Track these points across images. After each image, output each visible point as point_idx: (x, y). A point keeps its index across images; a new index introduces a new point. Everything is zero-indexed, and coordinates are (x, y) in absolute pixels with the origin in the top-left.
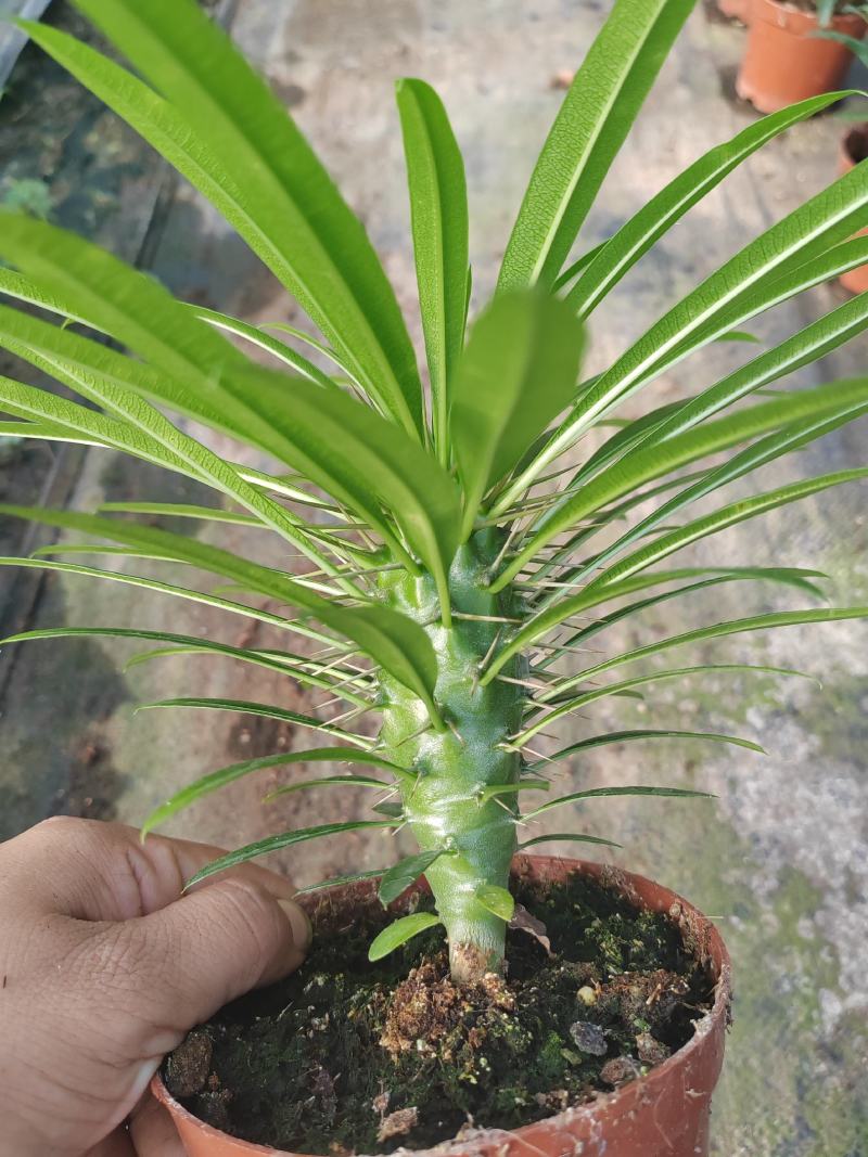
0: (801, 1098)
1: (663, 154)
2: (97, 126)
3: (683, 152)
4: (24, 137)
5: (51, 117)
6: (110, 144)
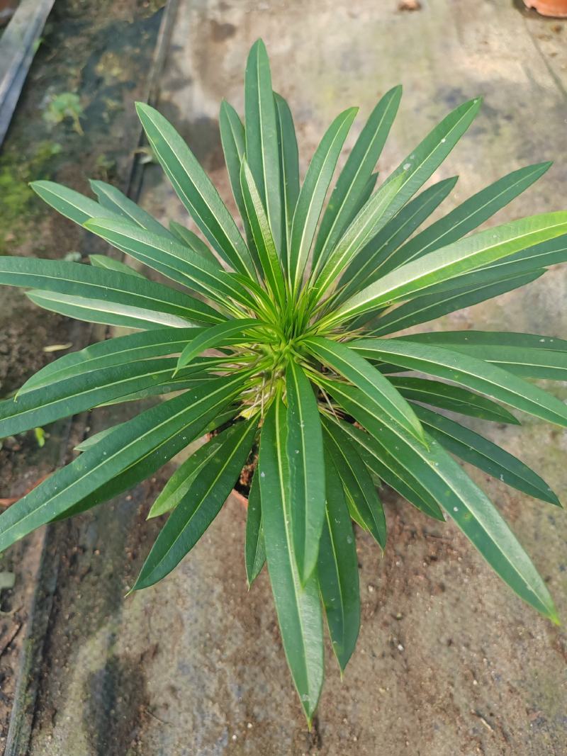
1: (482, 47)
2: (102, 60)
3: (495, 44)
4: (55, 70)
5: (71, 56)
6: (112, 70)
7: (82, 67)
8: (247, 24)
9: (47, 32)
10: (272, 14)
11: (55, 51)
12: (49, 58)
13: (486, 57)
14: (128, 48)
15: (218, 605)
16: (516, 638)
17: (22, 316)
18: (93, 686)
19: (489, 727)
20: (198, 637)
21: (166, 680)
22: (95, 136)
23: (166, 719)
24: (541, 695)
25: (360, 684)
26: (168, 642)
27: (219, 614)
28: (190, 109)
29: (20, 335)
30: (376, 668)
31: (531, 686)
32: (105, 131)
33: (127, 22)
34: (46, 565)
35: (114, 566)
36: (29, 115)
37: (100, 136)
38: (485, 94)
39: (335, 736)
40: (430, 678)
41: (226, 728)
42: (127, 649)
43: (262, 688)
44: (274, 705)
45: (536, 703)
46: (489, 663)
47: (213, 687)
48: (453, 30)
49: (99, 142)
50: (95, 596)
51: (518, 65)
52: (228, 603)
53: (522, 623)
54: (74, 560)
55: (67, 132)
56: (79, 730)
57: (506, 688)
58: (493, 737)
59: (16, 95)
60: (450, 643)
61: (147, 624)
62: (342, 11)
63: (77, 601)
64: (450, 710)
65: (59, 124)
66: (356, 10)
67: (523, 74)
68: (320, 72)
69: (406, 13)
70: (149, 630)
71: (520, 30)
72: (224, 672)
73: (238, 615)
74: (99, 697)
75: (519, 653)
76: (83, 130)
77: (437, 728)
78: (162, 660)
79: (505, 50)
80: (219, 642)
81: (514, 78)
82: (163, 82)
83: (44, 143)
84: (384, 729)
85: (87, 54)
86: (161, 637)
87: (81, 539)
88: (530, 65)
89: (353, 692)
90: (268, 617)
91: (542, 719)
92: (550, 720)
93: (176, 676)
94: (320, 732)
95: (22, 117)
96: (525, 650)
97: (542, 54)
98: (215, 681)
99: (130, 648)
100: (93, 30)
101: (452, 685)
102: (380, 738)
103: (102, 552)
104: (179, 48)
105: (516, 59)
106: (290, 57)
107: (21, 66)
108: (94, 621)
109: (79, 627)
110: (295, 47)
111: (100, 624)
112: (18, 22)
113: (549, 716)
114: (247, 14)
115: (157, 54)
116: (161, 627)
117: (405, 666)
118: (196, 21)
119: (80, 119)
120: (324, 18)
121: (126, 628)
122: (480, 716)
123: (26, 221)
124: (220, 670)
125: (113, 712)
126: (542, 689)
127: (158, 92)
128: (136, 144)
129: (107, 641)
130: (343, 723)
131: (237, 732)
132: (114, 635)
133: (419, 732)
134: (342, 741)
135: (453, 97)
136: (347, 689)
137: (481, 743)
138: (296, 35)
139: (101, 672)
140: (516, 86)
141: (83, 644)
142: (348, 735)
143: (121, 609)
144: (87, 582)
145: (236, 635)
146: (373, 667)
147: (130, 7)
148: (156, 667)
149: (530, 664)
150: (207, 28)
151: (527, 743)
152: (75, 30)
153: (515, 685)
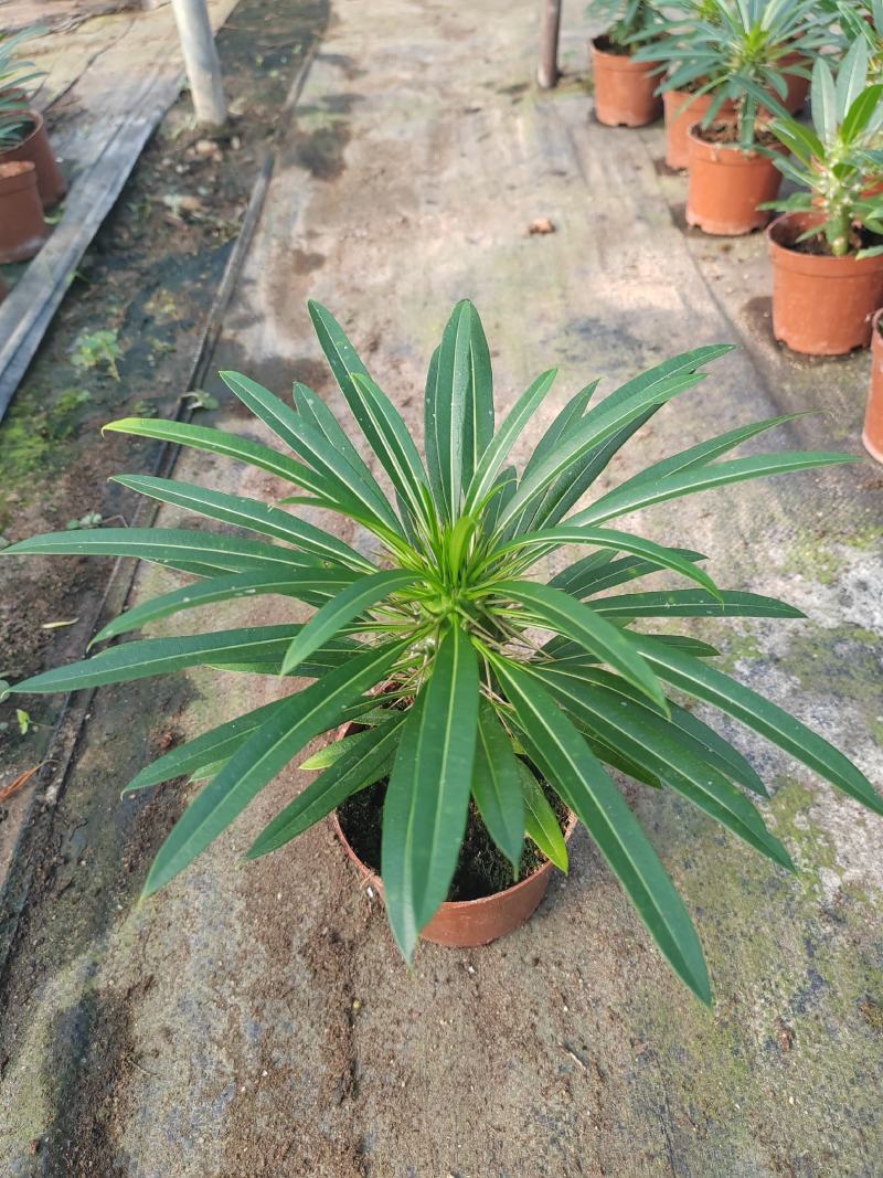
0: (811, 955)
1: (628, 271)
2: (154, 296)
3: (645, 268)
4: (94, 309)
5: (113, 293)
6: (165, 307)
7: (126, 305)
8: (339, 255)
9: (84, 265)
10: (371, 242)
11: (94, 287)
12: (86, 295)
13: (633, 282)
14: (187, 283)
15: (238, 927)
16: (623, 952)
17: (17, 589)
18: (61, 1028)
19: (580, 1063)
20: (207, 965)
21: (158, 1021)
22: (135, 382)
23: (154, 1070)
24: (651, 1022)
25: (415, 1016)
26: (168, 973)
27: (238, 937)
28: (259, 348)
29: (12, 611)
30: (438, 996)
31: (639, 1010)
32: (149, 377)
33: (190, 254)
34: (14, 879)
35: (105, 879)
36: (54, 360)
37: (143, 382)
38: (630, 324)
39: (378, 1083)
40: (507, 1007)
41: (232, 1078)
42: (111, 982)
43: (287, 1026)
44: (300, 1046)
45: (645, 1032)
46: (585, 984)
47: (220, 1026)
48: (594, 254)
49: (140, 389)
50: (75, 916)
51: (673, 291)
52: (251, 923)
53: (632, 934)
54: (52, 873)
55: (99, 379)
56: (36, 1083)
57: (606, 1014)
58: (586, 1076)
59: (38, 335)
60: (537, 961)
61: (141, 952)
62: (459, 237)
63: (50, 924)
64: (531, 1044)
65: (90, 369)
66: (477, 235)
67: (678, 300)
68: (425, 304)
69: (538, 237)
70: (142, 960)
71: (678, 251)
72: (237, 1007)
73: (263, 938)
74: (67, 1041)
75: (625, 970)
76: (120, 375)
77: (512, 1067)
78: (156, 995)
79: (657, 274)
80: (234, 972)
81: (667, 306)
82: (227, 319)
83: (70, 391)
84: (442, 1070)
85: (136, 291)
86: (157, 967)
87: (64, 847)
88: (687, 291)
89: (405, 1026)
90: (301, 939)
91: (650, 1052)
92: (661, 1053)
93: (173, 1015)
94: (357, 1079)
95: (44, 362)
96: (633, 966)
97: (704, 278)
98: (225, 1020)
99: (115, 983)
100: (145, 264)
101: (536, 1014)
102: (436, 1082)
103: (91, 862)
104: (251, 282)
105: (670, 284)
106: (391, 288)
107: (48, 303)
108: (71, 947)
109: (50, 956)
110: (397, 277)
111: (78, 951)
112: (48, 252)
113: (661, 1048)
114: (341, 242)
115: (222, 289)
116: (160, 955)
117: (476, 993)
118: (275, 251)
119: (117, 361)
120: (436, 245)
121: (113, 957)
122: (570, 1050)
123: (36, 480)
124: (232, 1006)
125: (84, 1060)
126: (653, 1014)
127: (220, 329)
128: (185, 389)
129: (84, 971)
130: (389, 1065)
131: (248, 1082)
132: (95, 964)
133: (489, 1074)
134: (385, 1089)
135: (588, 329)
136: (398, 1022)
137: (568, 1084)
138: (399, 264)
139: (73, 1009)
140: (669, 314)
141: (53, 975)
142: (393, 1080)
143: (108, 932)
144: (66, 899)
145: (258, 961)
146: (435, 995)
147: (195, 238)
148: (147, 1004)
149: (639, 983)
150: (289, 259)
151: (630, 1083)
152: (123, 265)
153: (617, 1010)
